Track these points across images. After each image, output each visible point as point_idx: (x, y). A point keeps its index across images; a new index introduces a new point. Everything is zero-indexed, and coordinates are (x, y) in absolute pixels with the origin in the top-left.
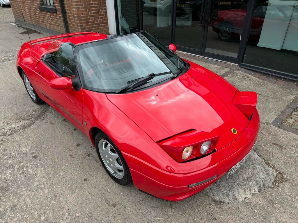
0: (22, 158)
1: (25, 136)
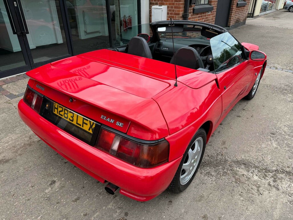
0: (282, 140)
1: (260, 154)
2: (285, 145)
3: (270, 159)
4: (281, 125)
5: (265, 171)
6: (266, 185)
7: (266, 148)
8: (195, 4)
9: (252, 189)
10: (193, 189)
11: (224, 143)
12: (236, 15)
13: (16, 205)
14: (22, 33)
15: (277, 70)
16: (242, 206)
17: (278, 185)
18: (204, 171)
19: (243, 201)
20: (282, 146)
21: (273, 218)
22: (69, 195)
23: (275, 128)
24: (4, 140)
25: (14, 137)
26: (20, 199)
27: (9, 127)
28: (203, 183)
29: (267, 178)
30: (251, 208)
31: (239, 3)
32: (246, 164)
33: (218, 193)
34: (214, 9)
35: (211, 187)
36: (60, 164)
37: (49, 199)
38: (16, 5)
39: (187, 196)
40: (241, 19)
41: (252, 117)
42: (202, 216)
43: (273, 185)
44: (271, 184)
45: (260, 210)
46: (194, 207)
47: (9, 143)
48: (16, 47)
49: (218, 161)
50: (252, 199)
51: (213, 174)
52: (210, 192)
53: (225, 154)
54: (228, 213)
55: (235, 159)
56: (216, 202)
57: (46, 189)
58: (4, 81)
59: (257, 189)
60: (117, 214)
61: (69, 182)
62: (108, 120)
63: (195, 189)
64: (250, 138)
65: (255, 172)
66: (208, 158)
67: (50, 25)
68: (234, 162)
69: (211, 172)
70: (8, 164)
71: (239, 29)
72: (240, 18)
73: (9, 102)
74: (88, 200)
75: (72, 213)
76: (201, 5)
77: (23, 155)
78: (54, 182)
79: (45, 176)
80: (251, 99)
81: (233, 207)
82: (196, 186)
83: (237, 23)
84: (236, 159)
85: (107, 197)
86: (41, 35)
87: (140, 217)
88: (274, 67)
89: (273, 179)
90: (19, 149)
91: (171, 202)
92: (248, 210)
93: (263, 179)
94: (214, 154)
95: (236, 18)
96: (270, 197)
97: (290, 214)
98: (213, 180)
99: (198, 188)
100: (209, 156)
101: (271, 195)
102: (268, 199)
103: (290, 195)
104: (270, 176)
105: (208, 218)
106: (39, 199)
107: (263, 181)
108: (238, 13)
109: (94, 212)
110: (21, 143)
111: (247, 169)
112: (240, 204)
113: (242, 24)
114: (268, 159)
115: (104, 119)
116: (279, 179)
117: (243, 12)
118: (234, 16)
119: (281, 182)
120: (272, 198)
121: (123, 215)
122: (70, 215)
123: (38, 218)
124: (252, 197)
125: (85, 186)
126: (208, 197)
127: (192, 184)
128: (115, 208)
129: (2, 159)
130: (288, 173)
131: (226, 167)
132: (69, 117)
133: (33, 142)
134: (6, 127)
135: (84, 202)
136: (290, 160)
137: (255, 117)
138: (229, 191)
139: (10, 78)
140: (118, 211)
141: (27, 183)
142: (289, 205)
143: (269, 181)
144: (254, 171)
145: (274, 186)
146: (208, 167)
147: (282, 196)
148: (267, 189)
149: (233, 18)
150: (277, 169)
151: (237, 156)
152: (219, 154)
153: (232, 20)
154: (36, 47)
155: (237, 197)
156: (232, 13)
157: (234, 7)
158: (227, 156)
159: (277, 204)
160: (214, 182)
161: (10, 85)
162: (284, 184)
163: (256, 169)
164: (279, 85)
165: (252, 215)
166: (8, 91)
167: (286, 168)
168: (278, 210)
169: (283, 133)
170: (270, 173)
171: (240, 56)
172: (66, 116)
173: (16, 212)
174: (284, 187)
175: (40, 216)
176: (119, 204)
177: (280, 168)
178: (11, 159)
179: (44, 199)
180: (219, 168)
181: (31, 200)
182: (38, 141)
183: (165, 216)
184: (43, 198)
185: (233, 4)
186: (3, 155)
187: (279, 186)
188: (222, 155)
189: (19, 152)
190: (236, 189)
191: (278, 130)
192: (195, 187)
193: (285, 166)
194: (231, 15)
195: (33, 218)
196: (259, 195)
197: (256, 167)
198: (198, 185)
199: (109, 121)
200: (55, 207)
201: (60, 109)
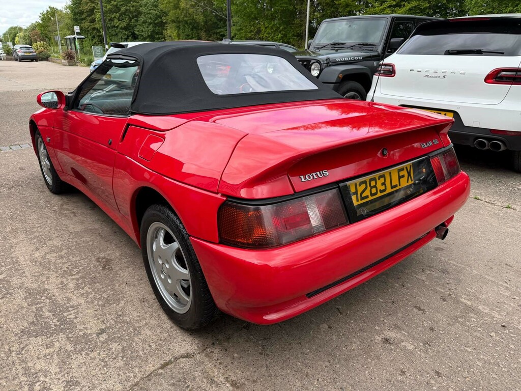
61: (383, 319)
74: (417, 298)
78: (387, 340)
125: (390, 301)
135: (422, 301)
179: (430, 349)
184: (427, 351)
200: (441, 332)
201: (360, 189)
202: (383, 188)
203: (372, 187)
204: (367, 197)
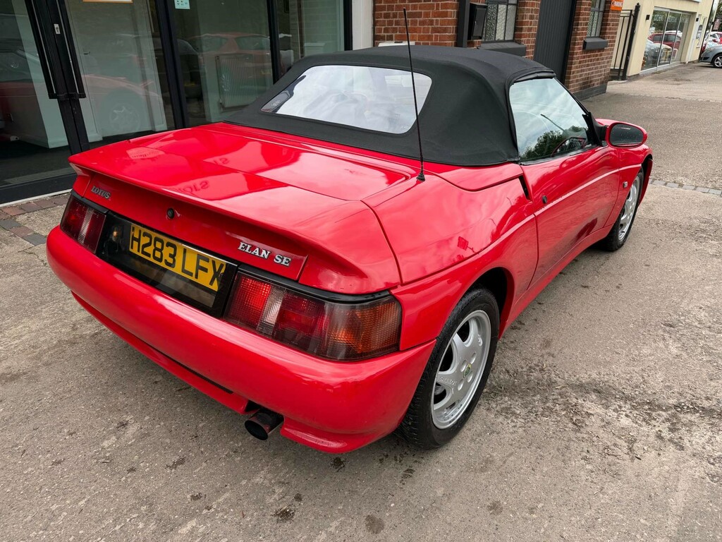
0: (693, 339)
1: (637, 369)
2: (700, 349)
3: (660, 380)
4: (691, 306)
5: (648, 407)
6: (652, 439)
7: (651, 355)
8: (481, 38)
9: (615, 445)
10: (468, 444)
11: (547, 343)
12: (582, 71)
13: (27, 474)
14: (70, 96)
15: (681, 189)
16: (588, 484)
17: (680, 438)
18: (494, 406)
19: (592, 472)
20: (693, 351)
21: (668, 512)
22: (160, 454)
23: (675, 312)
24: (11, 332)
25: (35, 325)
26: (39, 460)
27: (24, 305)
28: (494, 432)
29: (653, 422)
30: (612, 488)
31: (588, 41)
32: (603, 392)
33: (529, 453)
34: (528, 53)
35: (512, 440)
36: (141, 386)
37: (109, 461)
38: (58, 32)
39: (451, 459)
40: (596, 81)
41: (618, 287)
42: (488, 504)
43: (669, 437)
44: (663, 435)
45: (635, 492)
46: (467, 484)
47: (23, 338)
48: (56, 136)
49: (532, 384)
50: (613, 468)
51: (518, 412)
52: (510, 451)
53: (549, 368)
54: (554, 499)
55: (573, 379)
56: (524, 474)
57: (104, 438)
58: (21, 207)
59: (628, 446)
60: (276, 496)
61: (162, 424)
62: (254, 251)
63: (473, 444)
64: (612, 333)
65: (623, 409)
66: (507, 377)
67: (139, 89)
68: (572, 386)
69: (512, 406)
70: (16, 384)
71: (591, 102)
72: (593, 77)
73: (30, 250)
74: (204, 464)
75: (164, 493)
76: (496, 42)
77: (53, 365)
78: (124, 425)
79: (104, 410)
80: (616, 250)
81: (566, 485)
82: (474, 438)
83: (584, 88)
84: (578, 379)
85: (251, 458)
86: (115, 111)
87: (331, 504)
88: (675, 182)
89: (668, 424)
90: (45, 351)
91: (410, 471)
92: (604, 494)
93: (644, 423)
94: (522, 368)
95: (583, 77)
96: (662, 464)
97: (711, 505)
98: (518, 425)
99: (478, 443)
100: (508, 372)
101: (664, 459)
102: (656, 469)
103: (712, 461)
104: (662, 419)
105: (502, 508)
106: (84, 461)
107: (645, 428)
108: (588, 65)
109: (219, 492)
110: (52, 339)
111: (604, 401)
112: (584, 478)
113: (597, 92)
114: (657, 381)
115: (247, 251)
116: (684, 425)
117: (599, 64)
118: (578, 72)
119: (689, 431)
120: (667, 468)
121: (290, 498)
122: (158, 498)
123: (80, 503)
124: (614, 464)
125: (199, 434)
126: (504, 462)
127: (466, 432)
128: (270, 482)
129: (3, 374)
130: (708, 412)
131: (551, 397)
132: (166, 257)
133: (81, 337)
134: (18, 305)
135: (196, 468)
136: (713, 383)
137: (625, 288)
138: (558, 450)
139: (36, 202)
140: (279, 490)
141: (58, 425)
142: (708, 483)
143: (660, 429)
144: (620, 407)
145: (671, 440)
146: (505, 396)
147: (692, 462)
148: (653, 447)
149: (575, 77)
150: (680, 404)
151: (579, 373)
152: (534, 369)
153: (572, 82)
154: (104, 138)
155: (577, 463)
156: (572, 63)
157: (578, 50)
158: (553, 372)
159: (678, 480)
160: (521, 430)
161: (34, 216)
162: (697, 437)
163: (626, 403)
164: (686, 220)
165: (615, 504)
166: (30, 227)
167: (702, 401)
168: (681, 494)
169: (696, 324)
170: (661, 412)
171: (585, 139)
172: (158, 254)
173: (26, 489)
174: (698, 443)
175: (84, 498)
176: (282, 474)
177: (687, 400)
178: (24, 374)
179: (97, 462)
180: (534, 400)
181: (65, 463)
182: (93, 336)
183: (394, 503)
184: (95, 459)
185: (575, 44)
186: (5, 364)
187: (685, 441)
188: (542, 370)
189: (45, 358)
190: (576, 445)
191: (682, 318)
192: (473, 440)
193: (699, 396)
194: (571, 68)
195: (68, 502)
196: (632, 460)
197: (627, 399)
198: (479, 435)
199: (257, 254)
200: (124, 478)
201: (145, 240)
202: (170, 260)
203: (156, 249)
204: (148, 255)
